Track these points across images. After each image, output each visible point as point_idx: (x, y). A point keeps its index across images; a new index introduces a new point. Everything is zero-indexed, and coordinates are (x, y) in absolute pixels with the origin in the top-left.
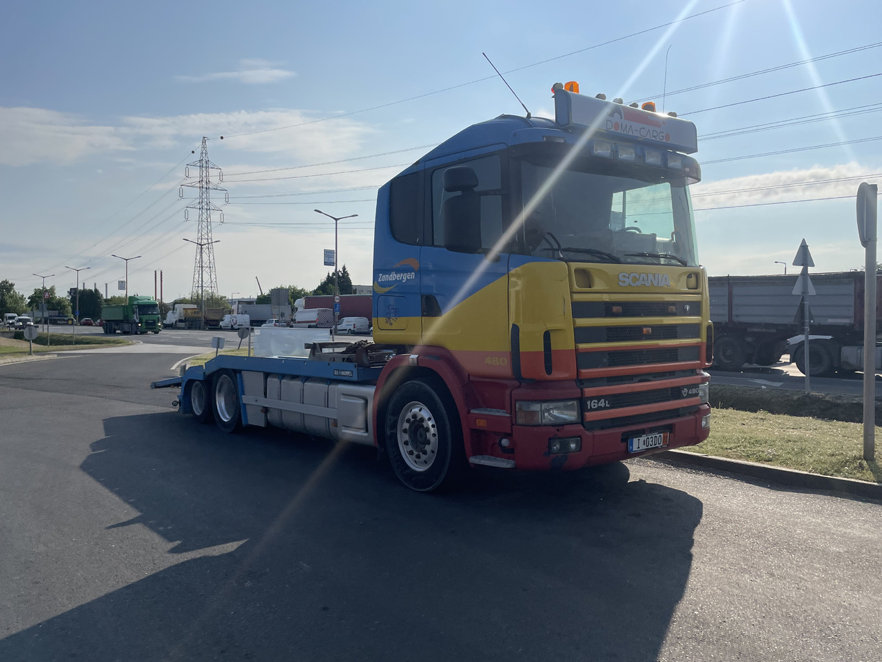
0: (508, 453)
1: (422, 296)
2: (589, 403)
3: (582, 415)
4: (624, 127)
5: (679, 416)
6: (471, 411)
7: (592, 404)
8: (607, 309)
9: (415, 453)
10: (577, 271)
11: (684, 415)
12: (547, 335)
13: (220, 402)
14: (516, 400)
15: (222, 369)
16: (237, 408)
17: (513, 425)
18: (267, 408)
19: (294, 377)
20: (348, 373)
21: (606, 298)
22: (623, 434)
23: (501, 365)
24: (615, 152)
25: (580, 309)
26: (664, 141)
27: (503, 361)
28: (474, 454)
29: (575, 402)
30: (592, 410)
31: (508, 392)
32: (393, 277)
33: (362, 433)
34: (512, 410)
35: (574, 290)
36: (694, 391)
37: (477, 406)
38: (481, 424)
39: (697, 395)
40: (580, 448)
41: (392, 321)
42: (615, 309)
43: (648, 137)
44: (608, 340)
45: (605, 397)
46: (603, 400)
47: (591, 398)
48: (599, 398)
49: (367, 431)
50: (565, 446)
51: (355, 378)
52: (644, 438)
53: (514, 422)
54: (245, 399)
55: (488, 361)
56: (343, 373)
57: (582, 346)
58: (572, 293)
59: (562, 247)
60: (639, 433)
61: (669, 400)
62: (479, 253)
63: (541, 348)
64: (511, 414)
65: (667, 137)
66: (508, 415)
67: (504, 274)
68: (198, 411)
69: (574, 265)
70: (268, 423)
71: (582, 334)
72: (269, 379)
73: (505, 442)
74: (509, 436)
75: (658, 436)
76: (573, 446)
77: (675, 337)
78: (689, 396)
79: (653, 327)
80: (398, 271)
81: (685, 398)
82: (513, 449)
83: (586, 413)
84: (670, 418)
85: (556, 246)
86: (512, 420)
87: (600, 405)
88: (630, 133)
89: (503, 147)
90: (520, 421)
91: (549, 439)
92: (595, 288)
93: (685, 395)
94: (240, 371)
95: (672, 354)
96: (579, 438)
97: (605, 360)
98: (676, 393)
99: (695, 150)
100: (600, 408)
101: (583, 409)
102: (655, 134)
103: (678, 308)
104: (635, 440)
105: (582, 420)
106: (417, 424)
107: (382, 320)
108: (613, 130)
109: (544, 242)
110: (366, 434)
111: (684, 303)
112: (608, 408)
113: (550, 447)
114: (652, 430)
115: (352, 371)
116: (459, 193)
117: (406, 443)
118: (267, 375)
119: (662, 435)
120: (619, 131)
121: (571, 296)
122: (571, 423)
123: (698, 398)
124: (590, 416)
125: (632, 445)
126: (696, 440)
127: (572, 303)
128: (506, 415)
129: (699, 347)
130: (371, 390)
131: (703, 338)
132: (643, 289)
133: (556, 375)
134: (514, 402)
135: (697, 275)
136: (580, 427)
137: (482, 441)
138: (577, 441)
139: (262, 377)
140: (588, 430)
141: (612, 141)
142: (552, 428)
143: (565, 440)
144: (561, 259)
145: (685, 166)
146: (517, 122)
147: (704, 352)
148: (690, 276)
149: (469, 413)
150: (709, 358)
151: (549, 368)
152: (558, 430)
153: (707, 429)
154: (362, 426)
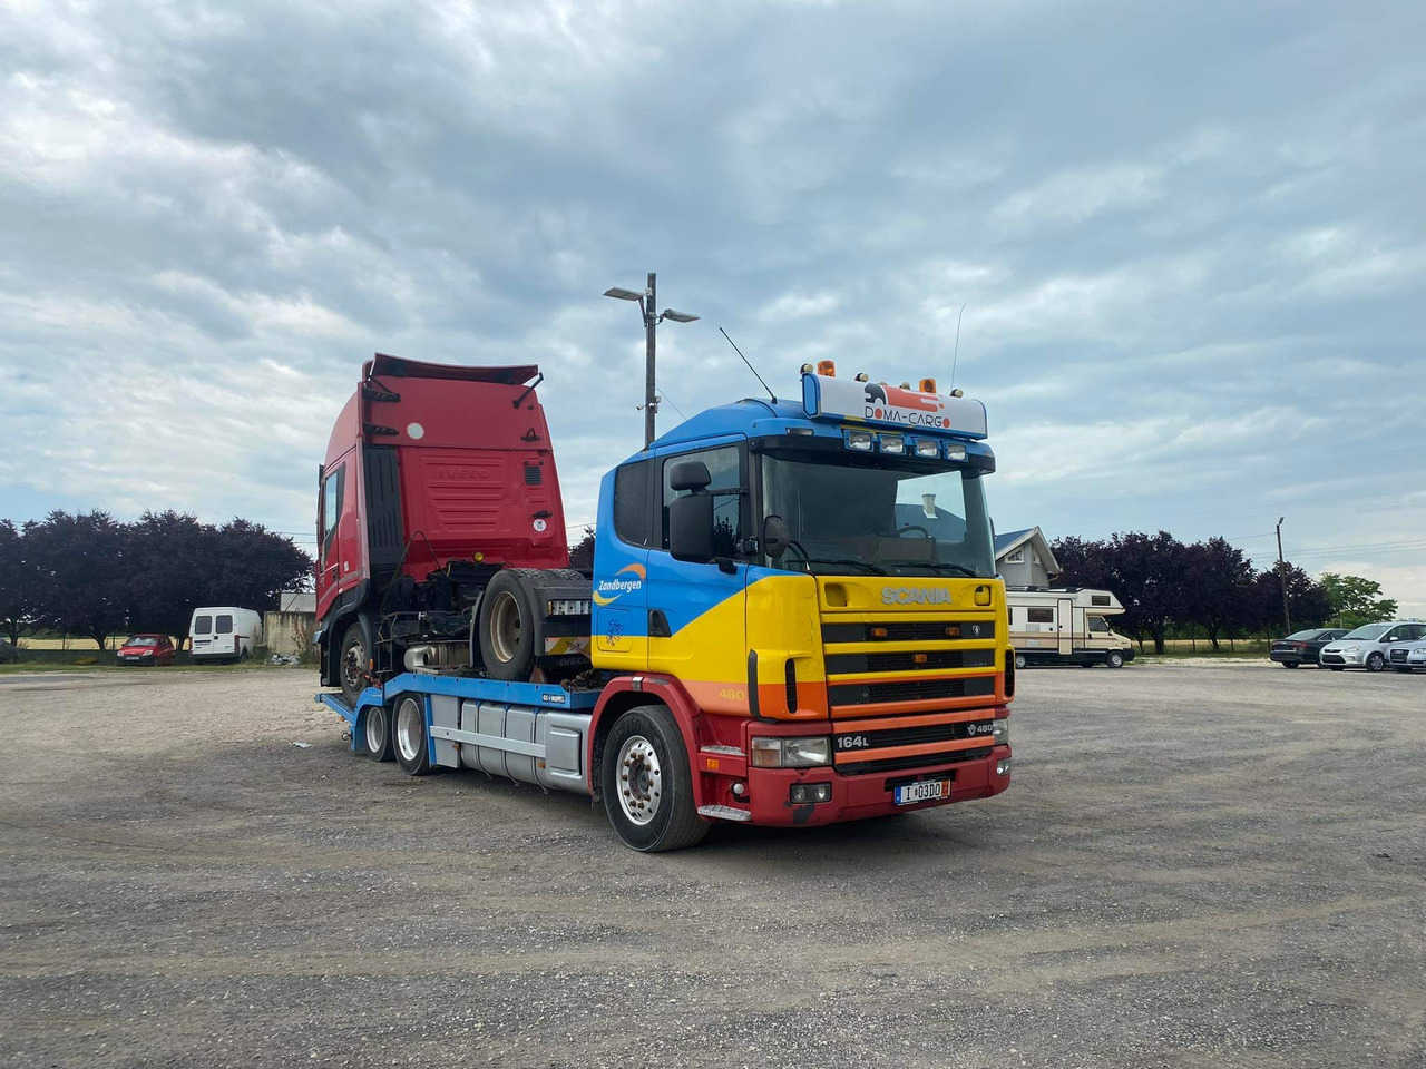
0: (742, 801)
1: (649, 611)
2: (840, 740)
3: (832, 756)
4: (888, 414)
5: (966, 759)
6: (701, 750)
7: (846, 742)
8: (867, 632)
9: (638, 802)
10: (828, 587)
11: (971, 758)
12: (790, 664)
13: (403, 737)
14: (752, 736)
15: (406, 691)
16: (425, 743)
17: (748, 766)
18: (460, 743)
19: (495, 703)
20: (559, 698)
21: (867, 618)
22: (889, 780)
23: (736, 700)
24: (876, 444)
25: (831, 632)
26: (942, 427)
27: (741, 695)
28: (705, 803)
29: (825, 740)
30: (844, 749)
31: (744, 724)
32: (616, 585)
33: (576, 776)
34: (748, 749)
35: (823, 609)
36: (985, 728)
37: (710, 742)
38: (713, 766)
39: (989, 733)
40: (829, 794)
41: (614, 641)
42: (878, 632)
43: (921, 424)
44: (869, 671)
45: (863, 734)
46: (859, 738)
47: (844, 735)
48: (853, 735)
49: (581, 774)
50: (811, 795)
51: (567, 706)
52: (915, 786)
53: (749, 763)
54: (435, 731)
55: (723, 694)
56: (553, 698)
57: (834, 678)
58: (821, 612)
59: (811, 558)
60: (908, 781)
61: (953, 739)
62: (710, 564)
63: (782, 680)
64: (746, 753)
65: (947, 422)
66: (743, 755)
67: (742, 588)
68: (374, 746)
69: (824, 579)
70: (461, 761)
71: (833, 664)
72: (464, 704)
73: (738, 788)
74: (744, 780)
75: (935, 784)
76: (822, 795)
77: (960, 666)
78: (978, 734)
79: (929, 653)
80: (622, 579)
81: (974, 736)
82: (749, 798)
83: (837, 754)
84: (954, 761)
85: (803, 558)
86: (747, 761)
87: (855, 743)
88: (897, 421)
89: (743, 437)
90: (757, 762)
91: (791, 785)
92: (850, 606)
93: (972, 734)
94: (429, 695)
95: (957, 686)
96: (829, 785)
97: (866, 695)
98: (960, 730)
99: (985, 437)
100: (855, 748)
101: (834, 748)
102: (930, 420)
103: (962, 630)
104: (904, 789)
105: (832, 763)
106: (639, 766)
107: (603, 638)
108: (874, 418)
109: (787, 550)
110: (580, 778)
111: (970, 624)
112: (866, 748)
113: (791, 795)
114: (927, 777)
115: (565, 696)
116: (689, 492)
117: (627, 793)
118: (462, 700)
119: (940, 783)
120: (882, 419)
121: (821, 617)
122: (819, 765)
123: (992, 737)
124: (841, 757)
125: (900, 795)
126: (989, 791)
127: (822, 625)
128: (740, 754)
129: (994, 677)
130: (587, 719)
131: (999, 666)
132: (914, 606)
133: (801, 713)
134: (749, 738)
135: (989, 587)
136: (831, 770)
137: (714, 786)
138: (826, 789)
139: (455, 703)
140: (842, 774)
141: (873, 432)
142: (794, 772)
143: (811, 786)
144: (808, 573)
145: (970, 456)
146: (759, 407)
147: (1001, 684)
148: (980, 589)
149: (699, 751)
150: (1010, 691)
151: (792, 706)
152: (802, 774)
153: (1006, 776)
154: (576, 767)
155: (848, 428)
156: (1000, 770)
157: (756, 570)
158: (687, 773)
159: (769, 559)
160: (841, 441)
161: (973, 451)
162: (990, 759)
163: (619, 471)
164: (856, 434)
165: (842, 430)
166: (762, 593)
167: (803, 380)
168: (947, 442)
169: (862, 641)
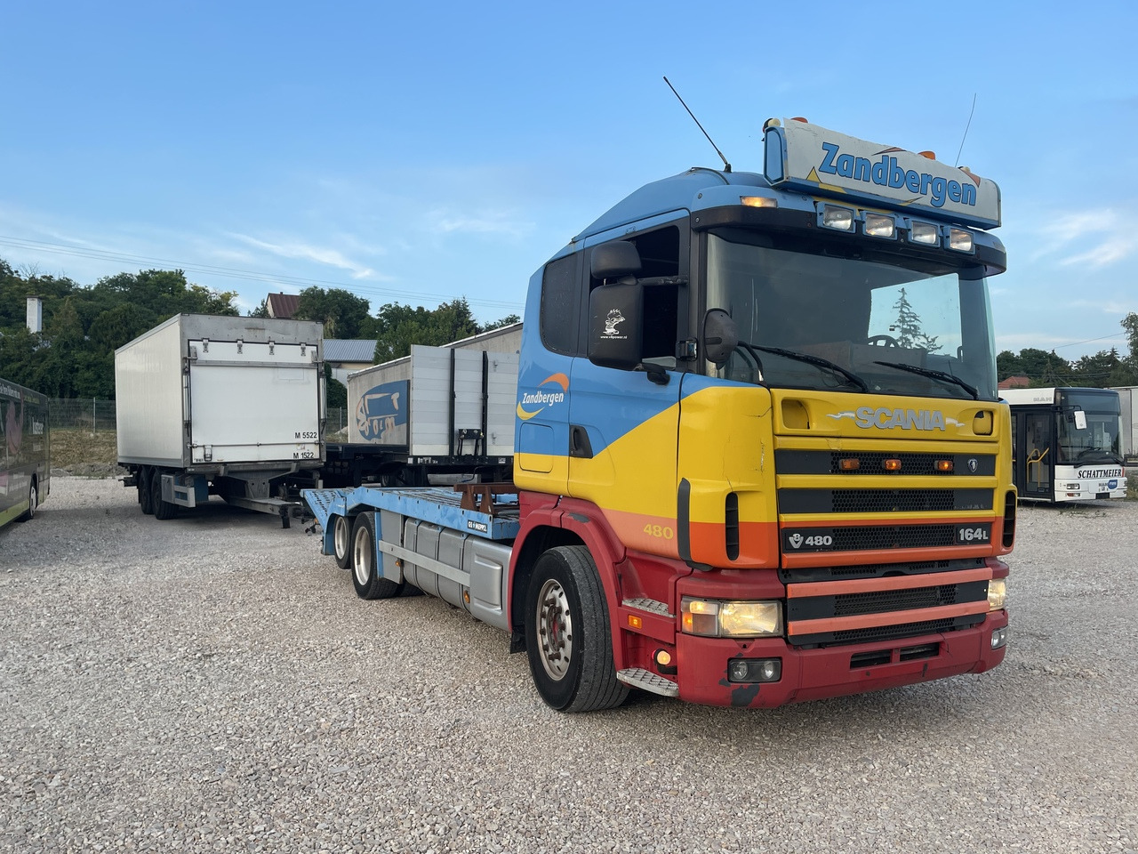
0: (670, 672)
1: (571, 427)
3: (784, 625)
5: (953, 629)
6: (623, 603)
8: (833, 461)
10: (787, 403)
11: (960, 628)
12: (732, 500)
14: (682, 595)
15: (363, 504)
17: (676, 631)
18: (403, 560)
19: (431, 525)
20: (483, 527)
23: (663, 538)
24: (859, 224)
25: (786, 461)
27: (668, 532)
28: (626, 666)
31: (672, 580)
32: (539, 398)
33: (497, 611)
34: (675, 609)
35: (778, 432)
37: (633, 595)
38: (635, 623)
40: (779, 671)
44: (835, 510)
49: (502, 609)
50: (754, 673)
51: (489, 535)
53: (678, 629)
54: (383, 546)
55: (648, 529)
56: (477, 526)
57: (789, 518)
58: (775, 435)
59: (763, 365)
61: (938, 605)
62: (637, 370)
63: (720, 518)
64: (675, 614)
66: (671, 616)
67: (674, 403)
68: (340, 553)
69: (781, 394)
70: (403, 579)
71: (788, 501)
74: (671, 648)
76: (769, 673)
77: (950, 507)
80: (546, 391)
82: (676, 668)
83: (791, 623)
84: (940, 632)
85: (754, 365)
86: (675, 625)
89: (685, 213)
90: (686, 626)
91: (730, 660)
92: (813, 429)
94: (379, 510)
95: (947, 533)
96: (778, 661)
101: (786, 616)
103: (959, 464)
105: (784, 633)
110: (501, 613)
111: (967, 457)
113: (730, 671)
115: (486, 525)
121: (774, 441)
122: (766, 637)
124: (796, 627)
126: (980, 667)
127: (775, 451)
128: (666, 614)
129: (992, 523)
130: (508, 552)
131: (998, 510)
132: (897, 433)
133: (743, 560)
134: (678, 596)
135: (991, 413)
136: (782, 643)
137: (636, 649)
138: (775, 665)
139: (400, 520)
140: (796, 648)
141: (856, 208)
142: (734, 644)
143: (755, 662)
144: (760, 384)
145: (978, 247)
146: (708, 176)
147: (998, 531)
148: (980, 415)
149: (620, 605)
150: (1008, 540)
151: (732, 551)
152: (745, 646)
153: (1001, 649)
154: (497, 601)
155: (822, 202)
156: (995, 642)
157: (692, 379)
158: (606, 627)
159: (711, 366)
160: (813, 216)
161: (981, 242)
162: (983, 629)
163: (548, 267)
164: (831, 209)
165: (815, 203)
166: (700, 407)
167: (765, 140)
168: (948, 228)
169: (826, 473)
